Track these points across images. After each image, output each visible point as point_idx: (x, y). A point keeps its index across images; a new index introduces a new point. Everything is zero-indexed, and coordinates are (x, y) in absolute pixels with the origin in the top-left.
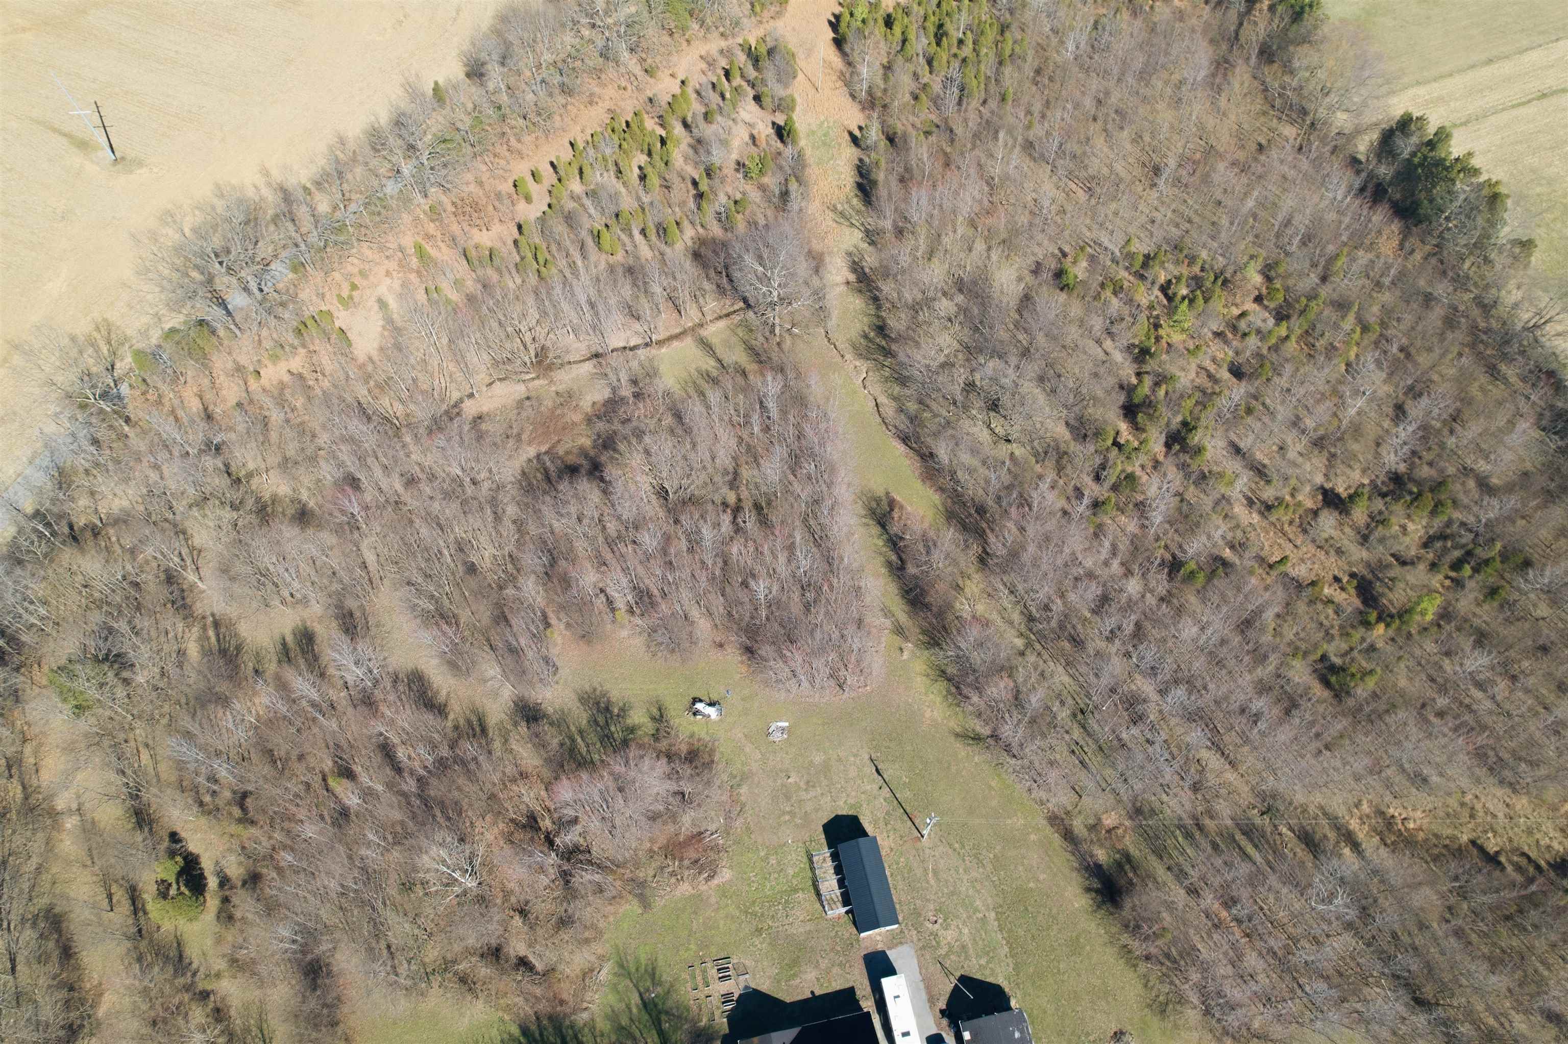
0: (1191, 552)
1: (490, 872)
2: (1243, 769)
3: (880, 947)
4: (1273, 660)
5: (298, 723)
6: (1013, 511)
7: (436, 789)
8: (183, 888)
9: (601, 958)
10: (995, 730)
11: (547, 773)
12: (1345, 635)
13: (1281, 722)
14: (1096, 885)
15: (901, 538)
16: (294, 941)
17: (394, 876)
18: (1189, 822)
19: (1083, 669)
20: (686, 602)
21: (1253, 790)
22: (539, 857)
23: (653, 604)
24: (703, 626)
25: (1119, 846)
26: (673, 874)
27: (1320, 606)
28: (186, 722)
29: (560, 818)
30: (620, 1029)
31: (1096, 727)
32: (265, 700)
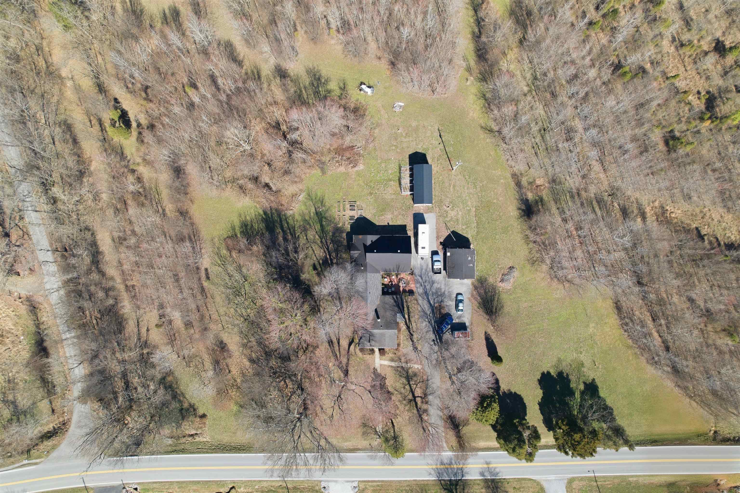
0: (629, 61)
1: (257, 144)
2: (609, 174)
3: (421, 212)
4: (646, 126)
5: (172, 56)
6: (546, 17)
7: (235, 101)
8: (121, 124)
9: (301, 190)
10: (500, 129)
11: (287, 105)
12: (688, 122)
13: (636, 157)
14: (523, 207)
15: (483, 20)
16: (170, 157)
17: (213, 138)
18: (575, 191)
19: (552, 109)
20: (366, 31)
21: (609, 184)
22: (279, 142)
23: (350, 29)
24: (373, 46)
25: (539, 194)
26: (337, 162)
27: (683, 105)
28: (118, 45)
29: (291, 126)
30: (305, 220)
31: (548, 138)
32: (156, 42)
